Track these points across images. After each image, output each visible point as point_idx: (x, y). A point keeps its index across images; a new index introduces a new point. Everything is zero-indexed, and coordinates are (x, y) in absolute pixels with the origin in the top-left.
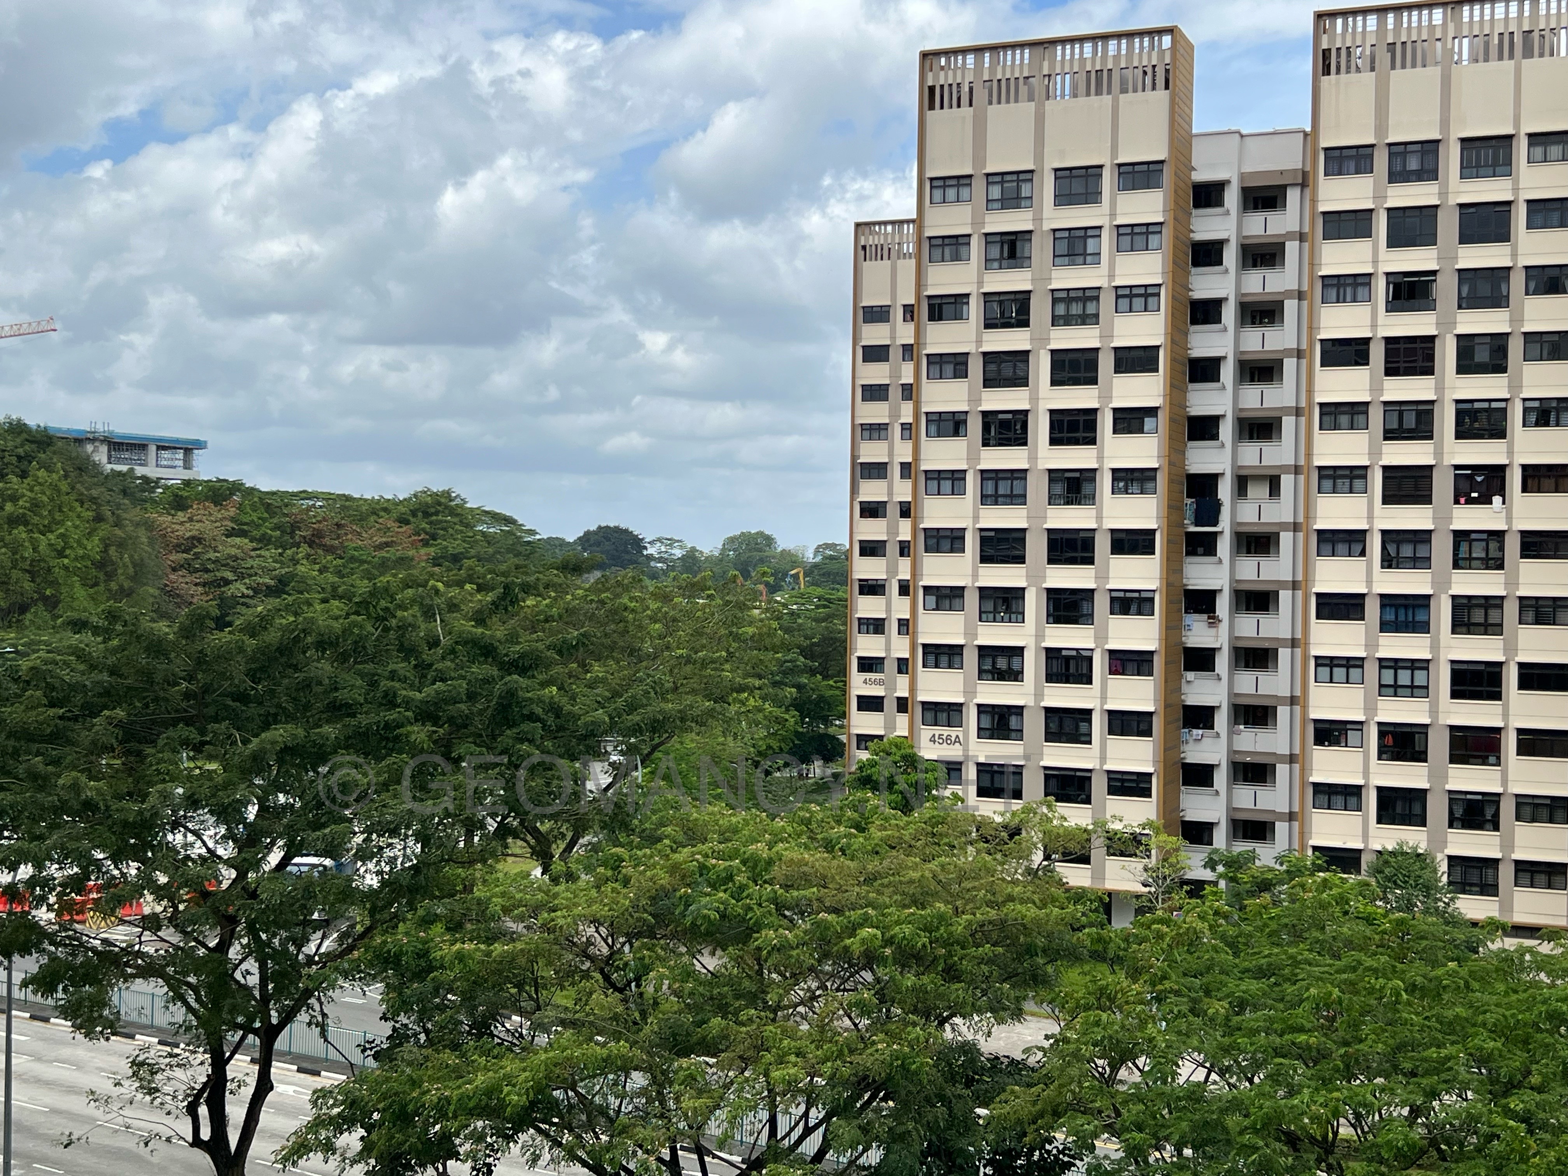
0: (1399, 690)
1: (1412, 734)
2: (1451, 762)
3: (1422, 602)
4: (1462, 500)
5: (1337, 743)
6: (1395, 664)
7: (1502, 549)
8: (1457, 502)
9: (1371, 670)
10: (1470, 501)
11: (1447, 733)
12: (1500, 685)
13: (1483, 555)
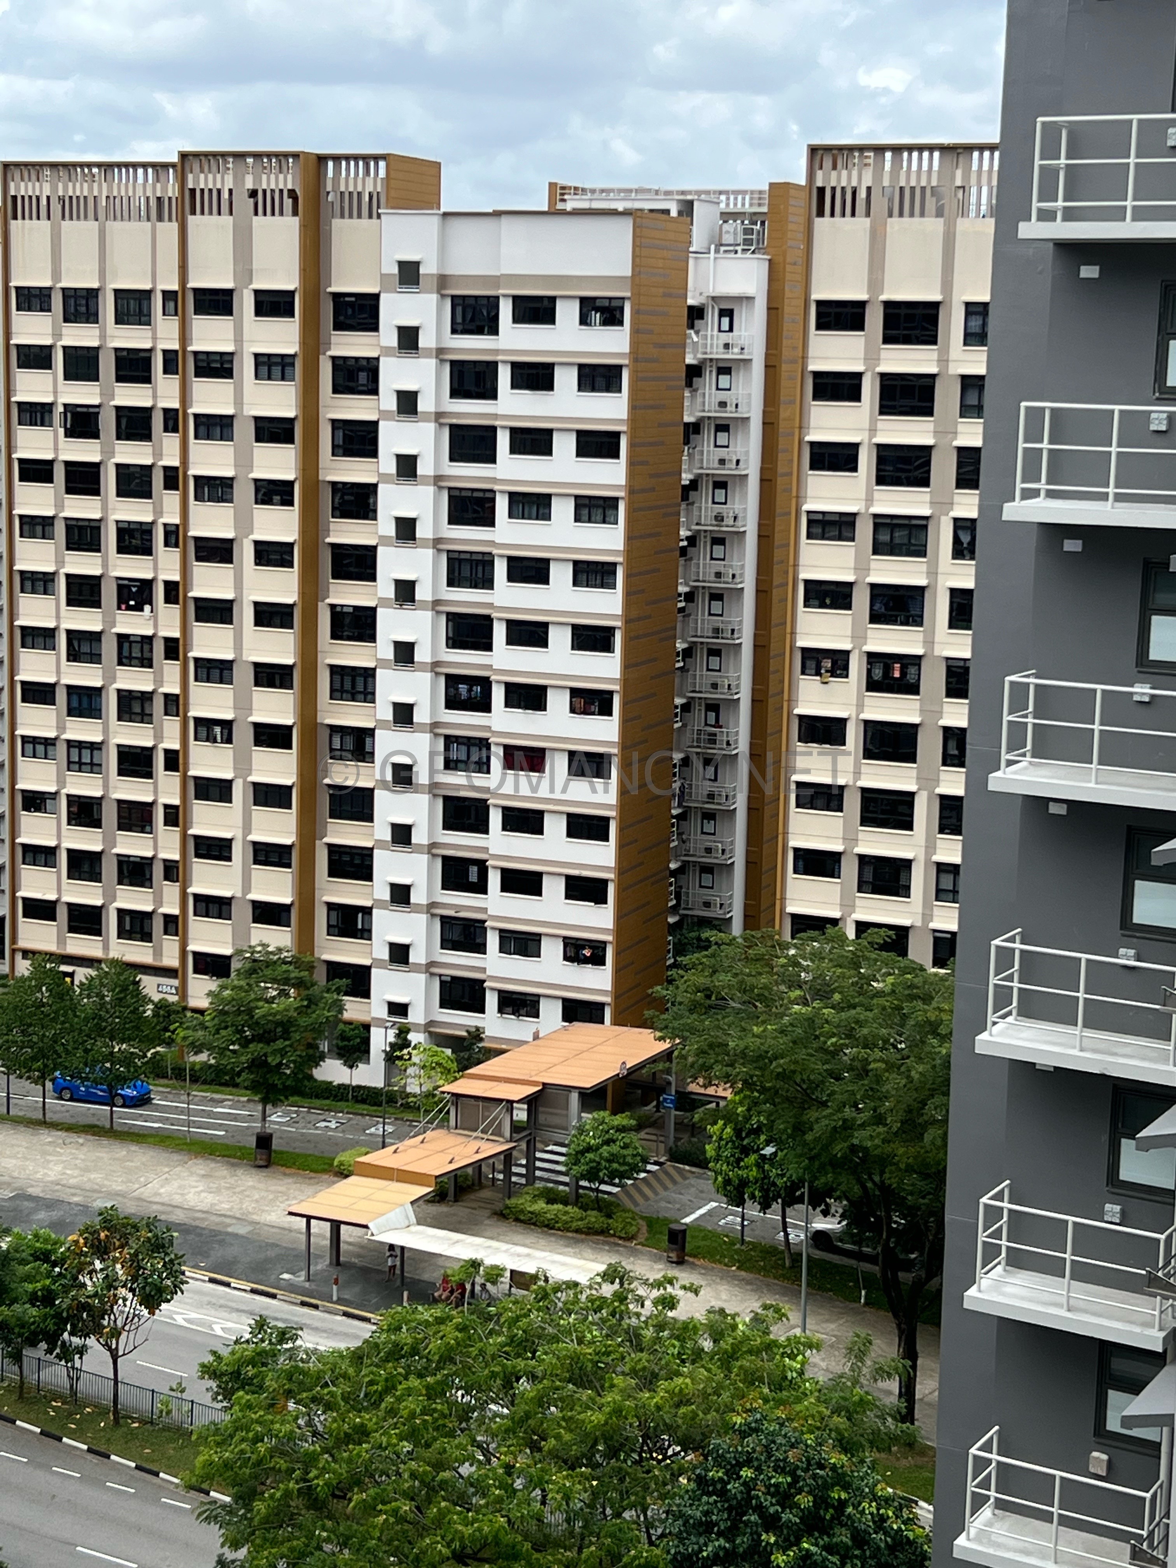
0: (83, 767)
1: (92, 805)
2: (119, 829)
3: (95, 693)
4: (123, 607)
5: (38, 810)
6: (80, 745)
7: (151, 651)
8: (119, 608)
9: (61, 750)
10: (129, 608)
11: (115, 805)
12: (151, 766)
13: (139, 655)
